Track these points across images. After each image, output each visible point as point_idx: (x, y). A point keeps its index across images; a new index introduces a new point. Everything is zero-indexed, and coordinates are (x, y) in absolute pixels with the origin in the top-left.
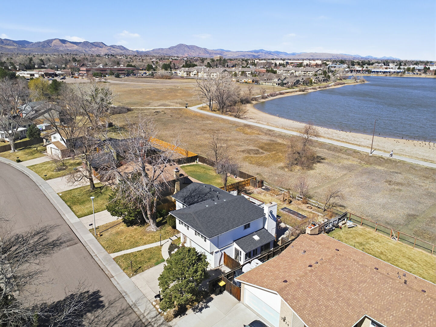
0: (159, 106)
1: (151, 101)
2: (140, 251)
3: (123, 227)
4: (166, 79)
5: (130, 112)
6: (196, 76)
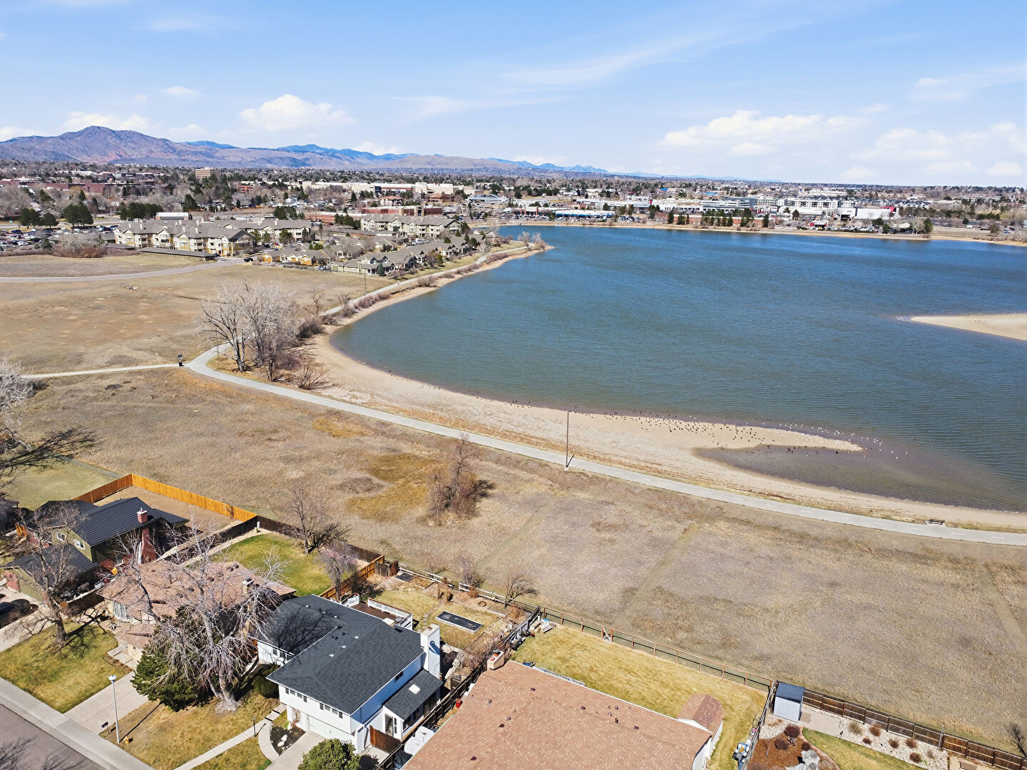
0: (110, 363)
1: (81, 349)
2: (221, 755)
3: (165, 713)
4: (90, 257)
5: (40, 393)
6: (168, 245)
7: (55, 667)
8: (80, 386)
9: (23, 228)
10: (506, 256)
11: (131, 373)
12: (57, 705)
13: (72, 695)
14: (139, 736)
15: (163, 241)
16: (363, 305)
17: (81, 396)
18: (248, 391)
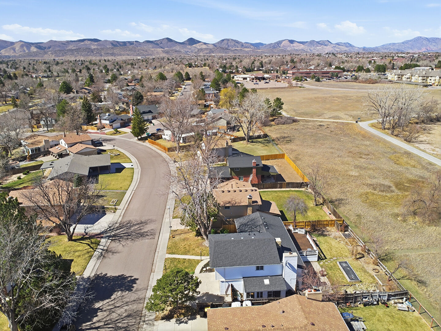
0: (330, 118)
1: (326, 112)
2: (185, 259)
3: (192, 235)
4: (370, 83)
5: (295, 123)
6: (409, 80)
8: (310, 124)
11: (334, 122)
12: (175, 215)
14: (177, 238)
15: (407, 78)
17: (306, 126)
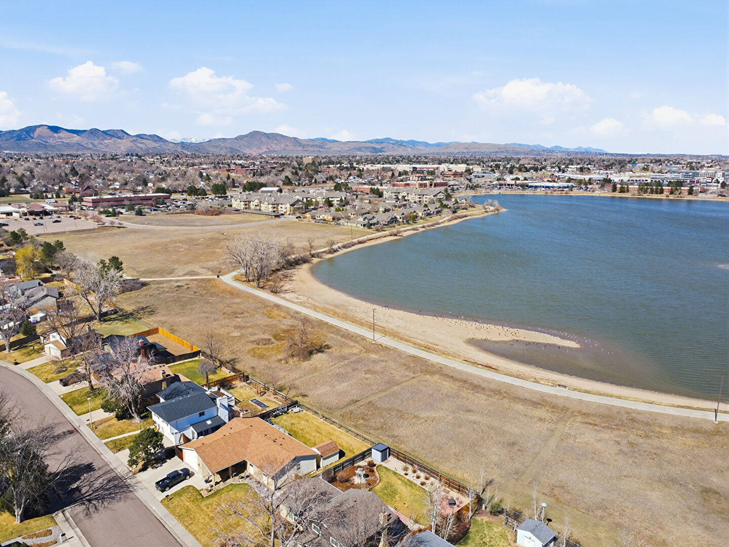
0: (185, 275)
1: (176, 267)
3: (115, 421)
4: (212, 215)
5: (144, 288)
6: (258, 208)
7: (84, 400)
8: (164, 285)
9: (188, 197)
10: (466, 216)
11: (192, 280)
12: (78, 413)
13: (85, 410)
14: (100, 427)
15: (256, 206)
16: (344, 247)
17: (162, 290)
18: (243, 292)
